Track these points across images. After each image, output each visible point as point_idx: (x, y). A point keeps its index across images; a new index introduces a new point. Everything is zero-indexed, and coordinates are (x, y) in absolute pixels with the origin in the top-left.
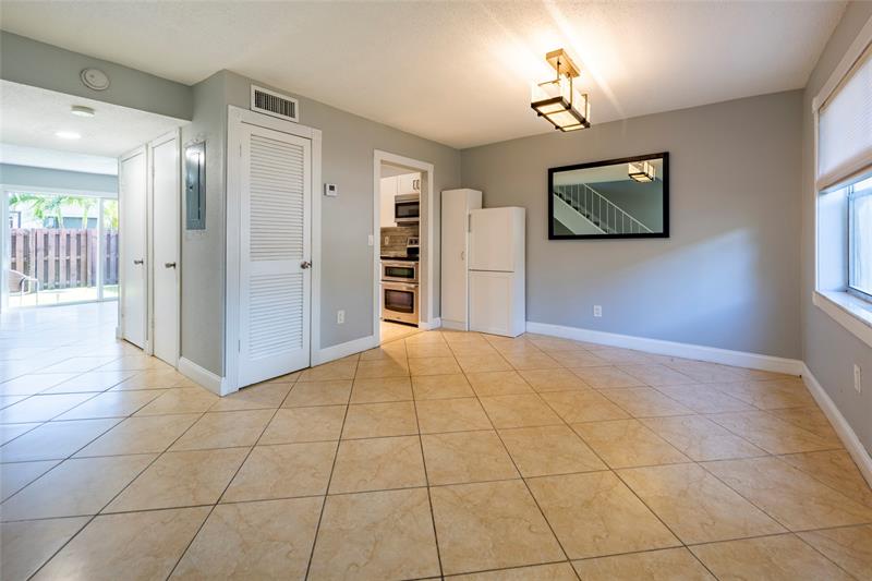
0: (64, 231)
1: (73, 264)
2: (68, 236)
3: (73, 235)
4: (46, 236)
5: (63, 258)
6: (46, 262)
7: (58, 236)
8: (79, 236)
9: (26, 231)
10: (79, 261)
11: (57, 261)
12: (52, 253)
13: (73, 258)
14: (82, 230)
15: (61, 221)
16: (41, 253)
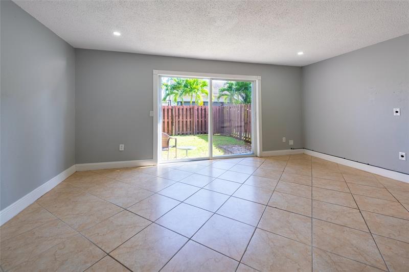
0: (185, 107)
1: (188, 123)
2: (187, 109)
3: (188, 109)
4: (179, 109)
5: (185, 120)
6: (179, 121)
7: (183, 109)
8: (190, 109)
9: (172, 107)
10: (190, 121)
11: (183, 121)
12: (181, 117)
13: (188, 120)
14: (191, 106)
15: (183, 103)
16: (177, 117)
